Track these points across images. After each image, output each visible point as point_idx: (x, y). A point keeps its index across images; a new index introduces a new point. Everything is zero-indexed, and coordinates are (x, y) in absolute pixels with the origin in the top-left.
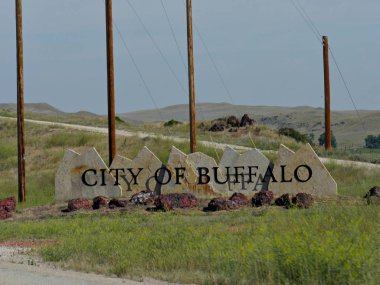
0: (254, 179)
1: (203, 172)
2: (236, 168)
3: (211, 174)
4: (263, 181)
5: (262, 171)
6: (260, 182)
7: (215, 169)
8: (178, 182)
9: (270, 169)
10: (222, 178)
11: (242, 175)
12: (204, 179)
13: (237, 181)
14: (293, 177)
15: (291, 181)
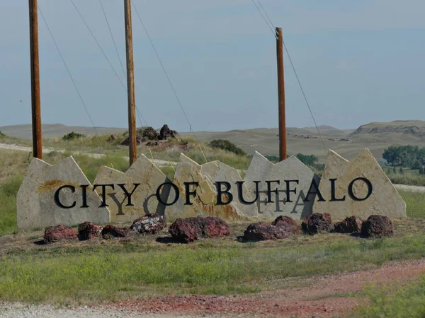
0: (293, 197)
1: (223, 188)
2: (269, 183)
3: (234, 191)
4: (306, 200)
5: (305, 186)
6: (301, 201)
7: (240, 184)
8: (188, 203)
9: (315, 183)
10: (249, 196)
11: (276, 191)
12: (224, 198)
13: (270, 201)
14: (347, 194)
15: (343, 199)
